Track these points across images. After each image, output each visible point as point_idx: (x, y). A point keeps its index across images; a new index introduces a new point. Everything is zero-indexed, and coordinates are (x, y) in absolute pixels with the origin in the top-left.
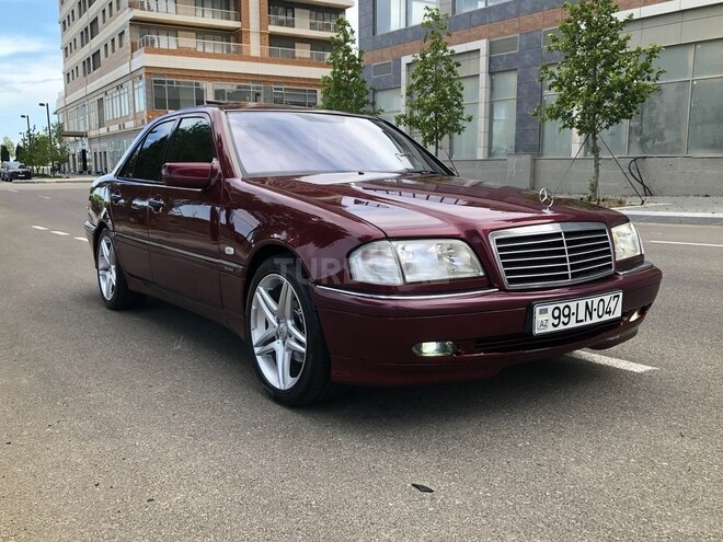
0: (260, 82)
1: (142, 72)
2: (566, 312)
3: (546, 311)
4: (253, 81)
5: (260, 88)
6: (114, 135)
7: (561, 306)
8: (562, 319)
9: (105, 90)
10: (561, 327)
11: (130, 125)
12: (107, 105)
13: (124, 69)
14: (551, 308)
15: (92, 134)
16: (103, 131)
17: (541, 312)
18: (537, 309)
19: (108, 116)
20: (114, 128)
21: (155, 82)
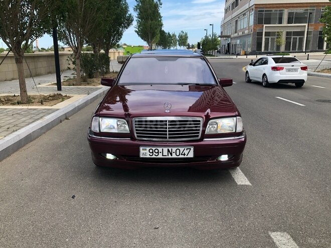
0: (314, 6)
1: (254, 7)
2: (156, 151)
3: (146, 150)
4: (311, 6)
5: (314, 10)
6: (240, 37)
7: (154, 149)
8: (154, 153)
9: (238, 16)
10: (154, 156)
11: (246, 32)
12: (239, 23)
13: (247, 6)
14: (148, 149)
15: (232, 36)
16: (236, 35)
17: (143, 149)
18: (141, 148)
19: (239, 28)
20: (240, 34)
21: (259, 11)
